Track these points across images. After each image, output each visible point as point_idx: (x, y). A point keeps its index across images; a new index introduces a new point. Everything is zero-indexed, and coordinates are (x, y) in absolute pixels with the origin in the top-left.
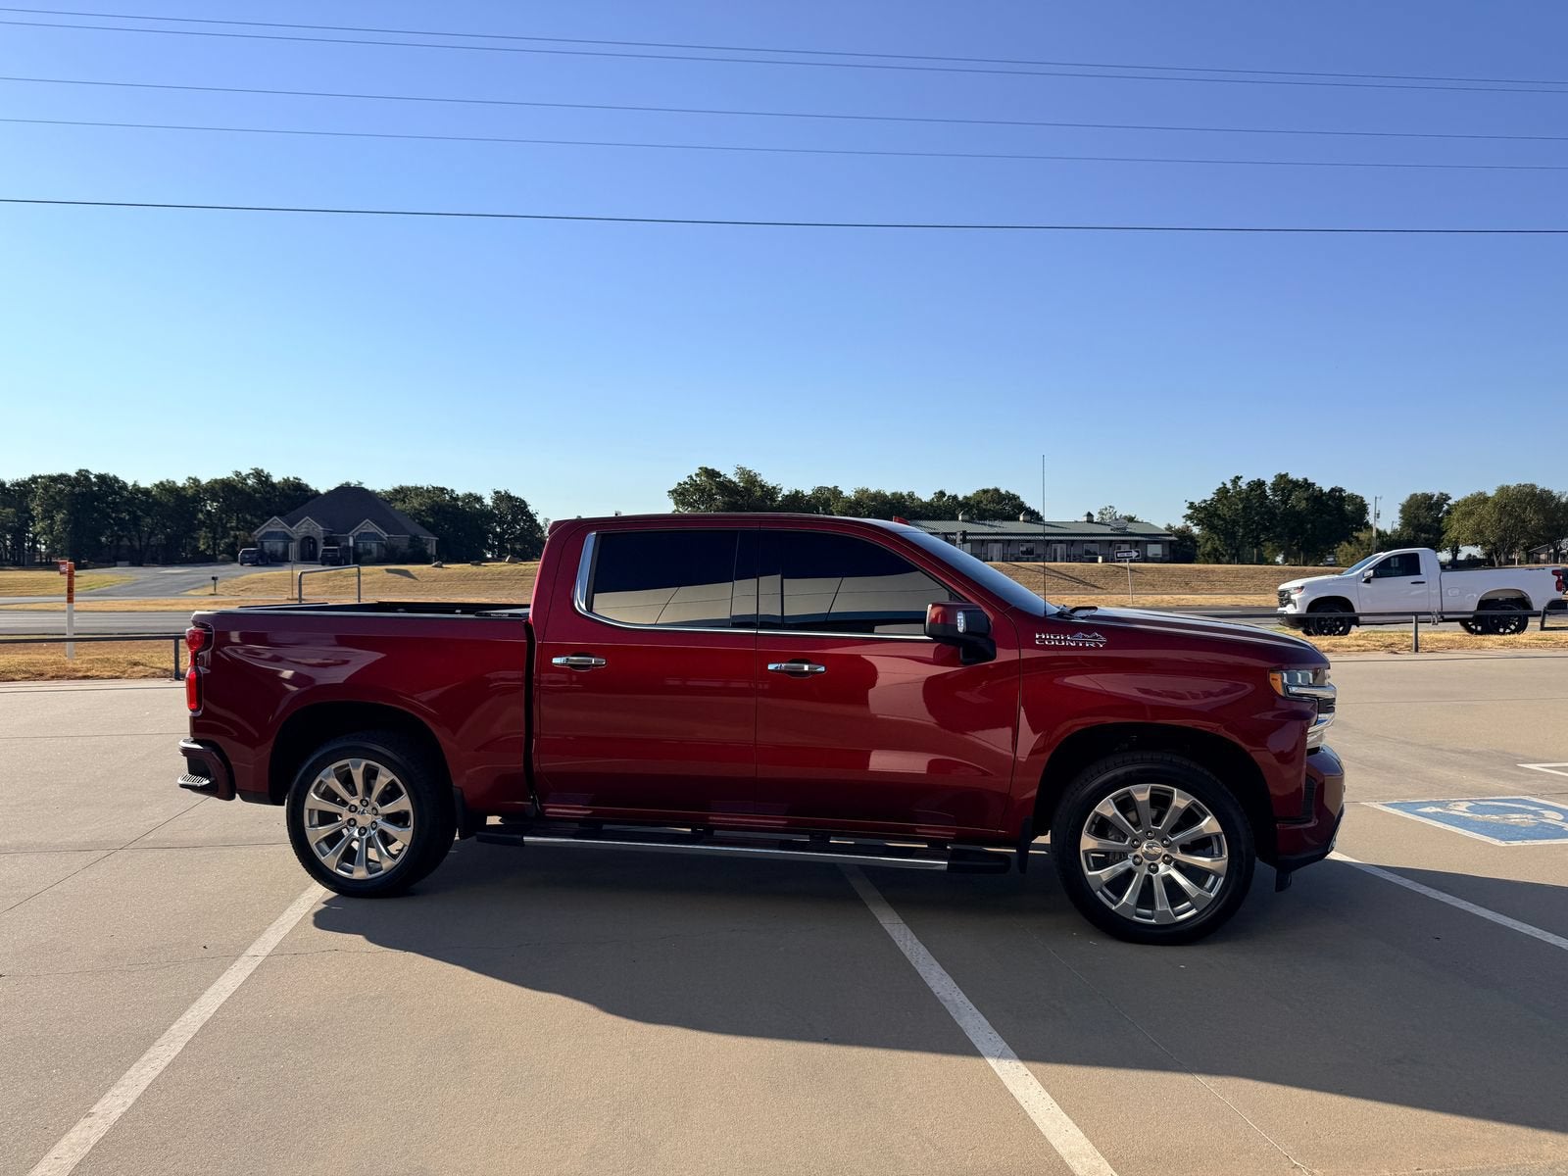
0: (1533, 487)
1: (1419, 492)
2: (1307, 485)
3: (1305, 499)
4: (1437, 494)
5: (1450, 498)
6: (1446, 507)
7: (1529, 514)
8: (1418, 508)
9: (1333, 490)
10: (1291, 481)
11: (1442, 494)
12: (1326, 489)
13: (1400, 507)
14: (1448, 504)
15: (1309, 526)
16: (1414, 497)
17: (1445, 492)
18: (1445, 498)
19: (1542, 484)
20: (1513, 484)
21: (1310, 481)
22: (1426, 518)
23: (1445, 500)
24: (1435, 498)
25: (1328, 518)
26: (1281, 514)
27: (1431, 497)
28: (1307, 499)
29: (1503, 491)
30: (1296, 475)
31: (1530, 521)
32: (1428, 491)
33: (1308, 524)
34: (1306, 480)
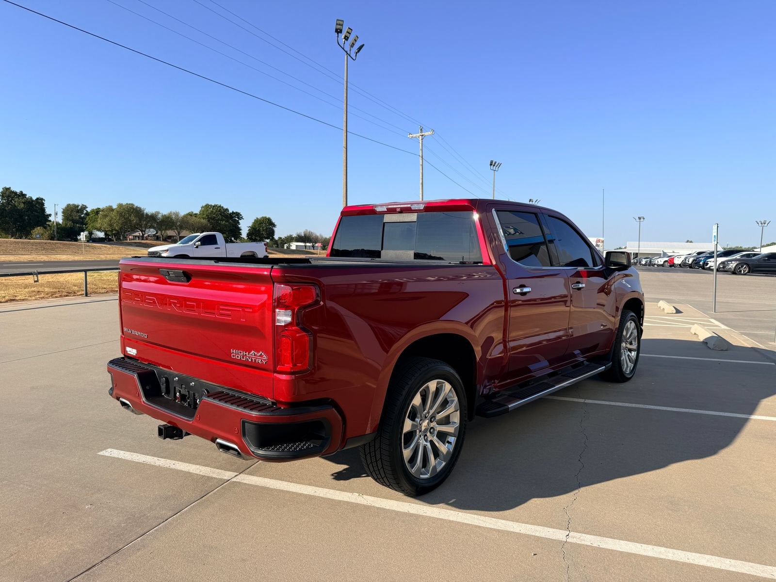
0: (132, 205)
1: (71, 203)
2: (22, 195)
3: (23, 202)
4: (80, 204)
5: (87, 207)
6: (85, 212)
7: (132, 218)
8: (72, 211)
9: (37, 199)
10: (13, 192)
11: (83, 205)
12: (34, 198)
13: (62, 210)
14: (86, 210)
15: (26, 218)
16: (68, 205)
17: (84, 204)
18: (84, 207)
19: (137, 204)
20: (124, 203)
21: (24, 193)
22: (76, 216)
23: (85, 208)
24: (80, 207)
25: (36, 213)
26: (9, 210)
27: (78, 206)
28: (24, 203)
29: (120, 205)
30: (16, 189)
31: (133, 221)
32: (76, 203)
33: (25, 217)
34: (22, 192)
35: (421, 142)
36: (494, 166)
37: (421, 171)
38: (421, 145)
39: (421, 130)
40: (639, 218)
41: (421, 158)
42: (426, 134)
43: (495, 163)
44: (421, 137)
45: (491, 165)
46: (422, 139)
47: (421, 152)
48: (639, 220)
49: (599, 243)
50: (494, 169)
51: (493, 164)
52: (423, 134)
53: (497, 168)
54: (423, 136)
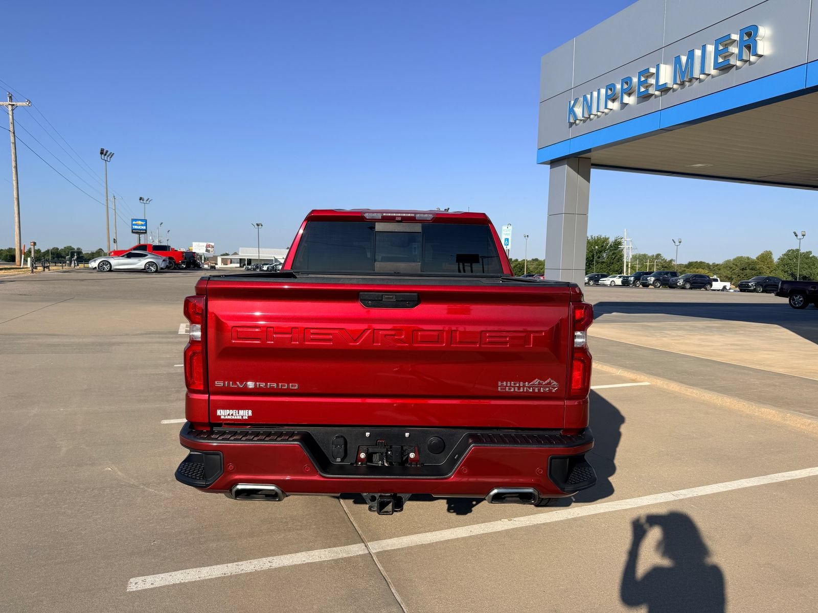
35: (10, 113)
36: (105, 155)
37: (13, 151)
38: (11, 117)
39: (10, 97)
40: (257, 224)
41: (12, 135)
42: (19, 104)
43: (107, 152)
44: (10, 107)
45: (102, 153)
46: (12, 110)
47: (11, 126)
48: (257, 227)
49: (209, 249)
50: (106, 159)
51: (104, 153)
52: (13, 103)
53: (109, 158)
54: (14, 107)
